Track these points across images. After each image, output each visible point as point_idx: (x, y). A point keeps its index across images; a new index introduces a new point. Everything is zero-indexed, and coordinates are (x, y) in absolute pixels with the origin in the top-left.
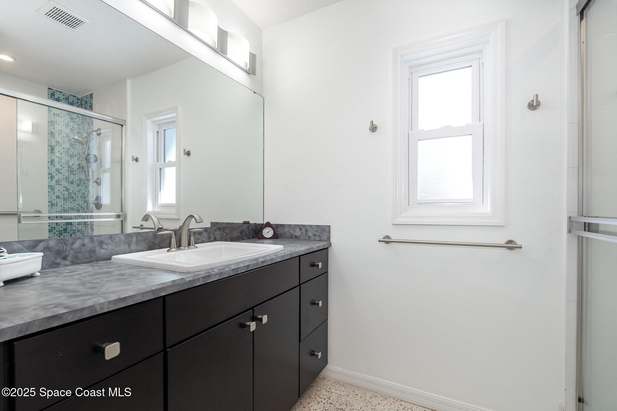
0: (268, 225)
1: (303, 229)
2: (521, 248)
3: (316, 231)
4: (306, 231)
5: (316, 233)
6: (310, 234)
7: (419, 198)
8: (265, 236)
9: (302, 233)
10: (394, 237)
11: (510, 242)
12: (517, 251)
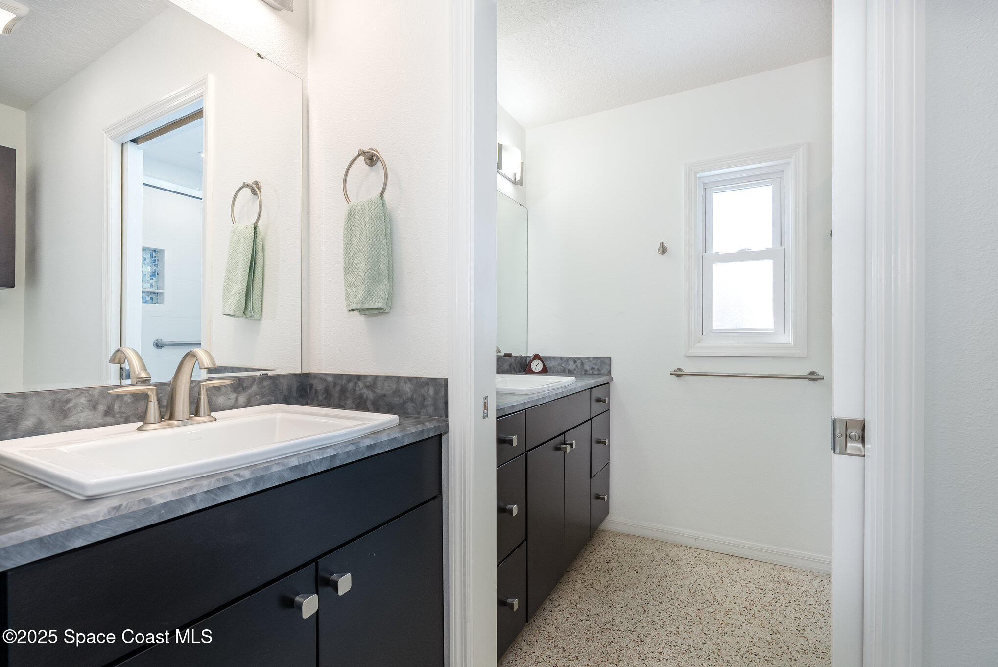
0: (537, 357)
1: (579, 362)
2: (823, 379)
3: (594, 364)
4: (582, 364)
5: (594, 367)
6: (587, 367)
7: (714, 327)
8: (533, 369)
9: (577, 366)
10: (686, 370)
11: (812, 373)
12: (819, 381)
